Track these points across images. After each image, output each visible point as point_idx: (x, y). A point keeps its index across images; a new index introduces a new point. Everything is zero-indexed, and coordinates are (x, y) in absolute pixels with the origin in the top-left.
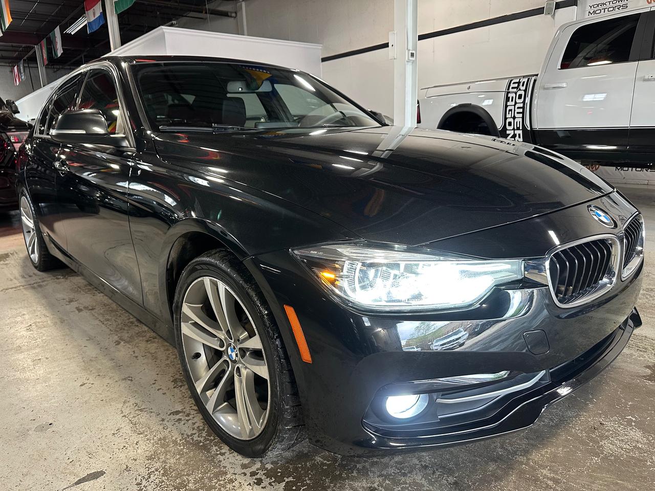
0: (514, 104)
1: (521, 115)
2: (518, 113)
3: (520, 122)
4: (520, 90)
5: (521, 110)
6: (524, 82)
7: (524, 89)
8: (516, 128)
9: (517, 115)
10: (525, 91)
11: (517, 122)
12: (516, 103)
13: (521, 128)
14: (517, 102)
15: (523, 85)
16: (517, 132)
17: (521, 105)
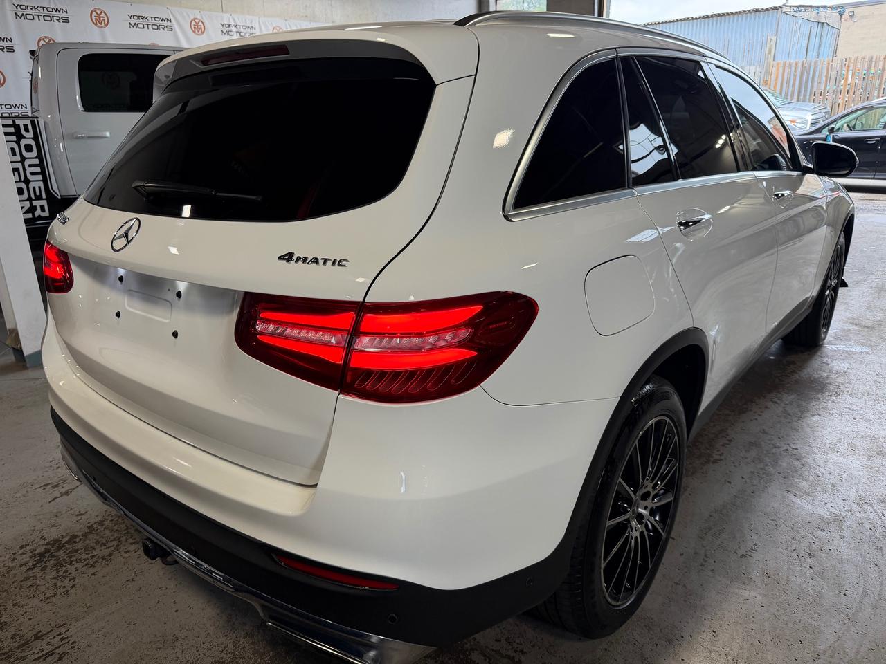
0: (19, 160)
1: (40, 177)
2: (32, 174)
3: (40, 188)
4: (25, 138)
5: (38, 169)
6: (26, 127)
7: (32, 136)
8: (33, 196)
9: (30, 177)
10: (36, 138)
11: (34, 188)
12: (23, 159)
13: (44, 196)
14: (26, 157)
15: (27, 130)
16: (37, 203)
17: (37, 161)
